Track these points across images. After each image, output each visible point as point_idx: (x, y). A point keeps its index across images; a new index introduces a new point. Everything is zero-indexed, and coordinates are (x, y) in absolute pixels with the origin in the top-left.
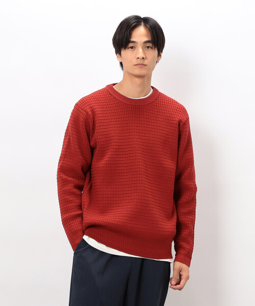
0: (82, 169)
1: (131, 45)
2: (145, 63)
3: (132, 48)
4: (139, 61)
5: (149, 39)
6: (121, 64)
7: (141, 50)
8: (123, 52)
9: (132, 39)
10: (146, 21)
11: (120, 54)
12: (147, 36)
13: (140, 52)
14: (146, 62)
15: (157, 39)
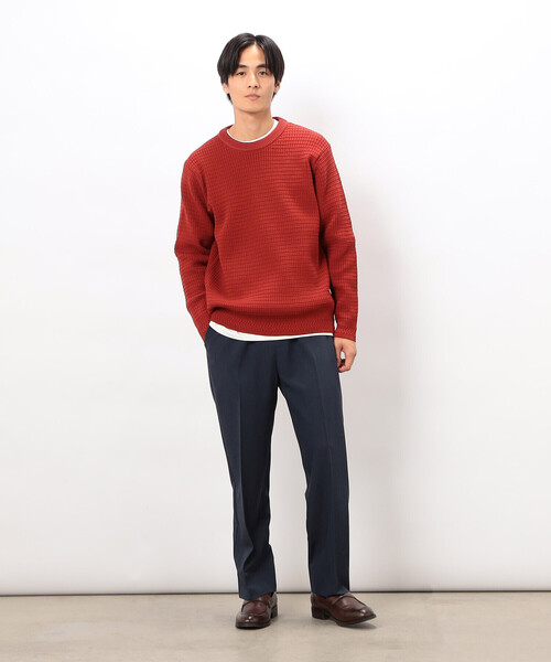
0: (201, 243)
1: (240, 70)
2: (258, 94)
3: (242, 74)
4: (251, 91)
5: (264, 63)
6: (228, 95)
7: (253, 77)
8: (230, 80)
9: (241, 63)
10: (260, 39)
11: (227, 83)
12: (261, 59)
13: (252, 79)
14: (259, 92)
15: (274, 64)
